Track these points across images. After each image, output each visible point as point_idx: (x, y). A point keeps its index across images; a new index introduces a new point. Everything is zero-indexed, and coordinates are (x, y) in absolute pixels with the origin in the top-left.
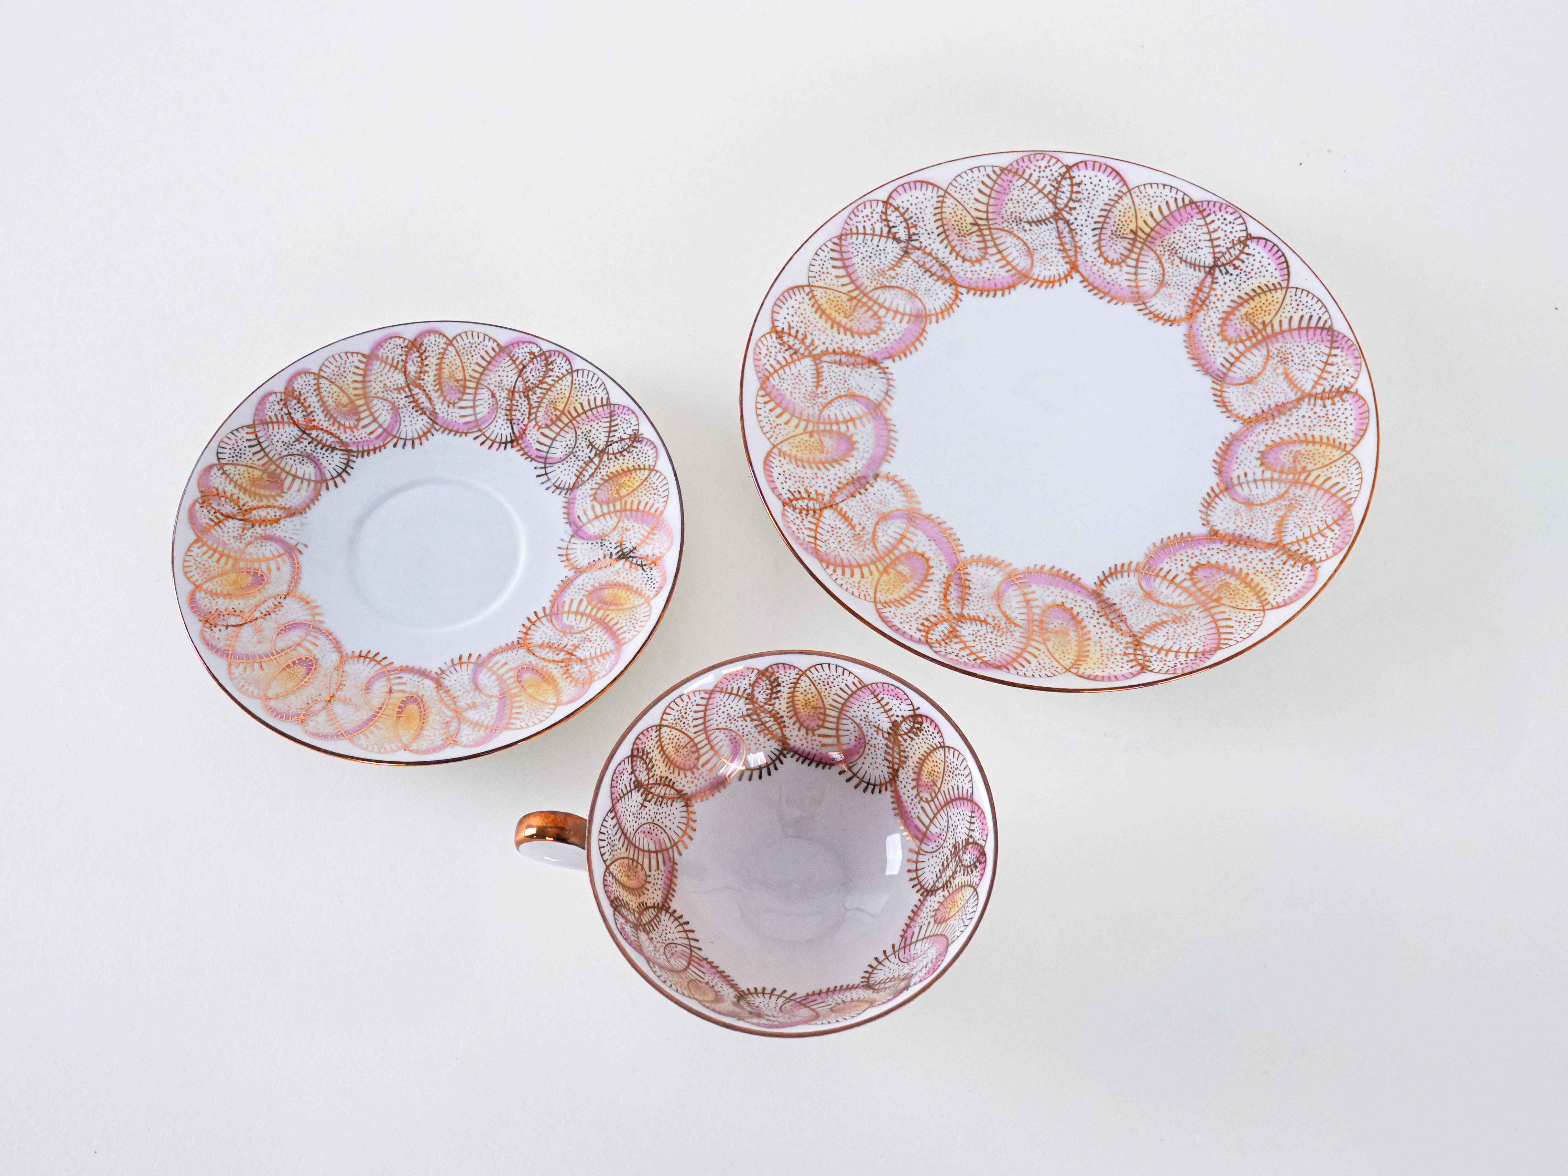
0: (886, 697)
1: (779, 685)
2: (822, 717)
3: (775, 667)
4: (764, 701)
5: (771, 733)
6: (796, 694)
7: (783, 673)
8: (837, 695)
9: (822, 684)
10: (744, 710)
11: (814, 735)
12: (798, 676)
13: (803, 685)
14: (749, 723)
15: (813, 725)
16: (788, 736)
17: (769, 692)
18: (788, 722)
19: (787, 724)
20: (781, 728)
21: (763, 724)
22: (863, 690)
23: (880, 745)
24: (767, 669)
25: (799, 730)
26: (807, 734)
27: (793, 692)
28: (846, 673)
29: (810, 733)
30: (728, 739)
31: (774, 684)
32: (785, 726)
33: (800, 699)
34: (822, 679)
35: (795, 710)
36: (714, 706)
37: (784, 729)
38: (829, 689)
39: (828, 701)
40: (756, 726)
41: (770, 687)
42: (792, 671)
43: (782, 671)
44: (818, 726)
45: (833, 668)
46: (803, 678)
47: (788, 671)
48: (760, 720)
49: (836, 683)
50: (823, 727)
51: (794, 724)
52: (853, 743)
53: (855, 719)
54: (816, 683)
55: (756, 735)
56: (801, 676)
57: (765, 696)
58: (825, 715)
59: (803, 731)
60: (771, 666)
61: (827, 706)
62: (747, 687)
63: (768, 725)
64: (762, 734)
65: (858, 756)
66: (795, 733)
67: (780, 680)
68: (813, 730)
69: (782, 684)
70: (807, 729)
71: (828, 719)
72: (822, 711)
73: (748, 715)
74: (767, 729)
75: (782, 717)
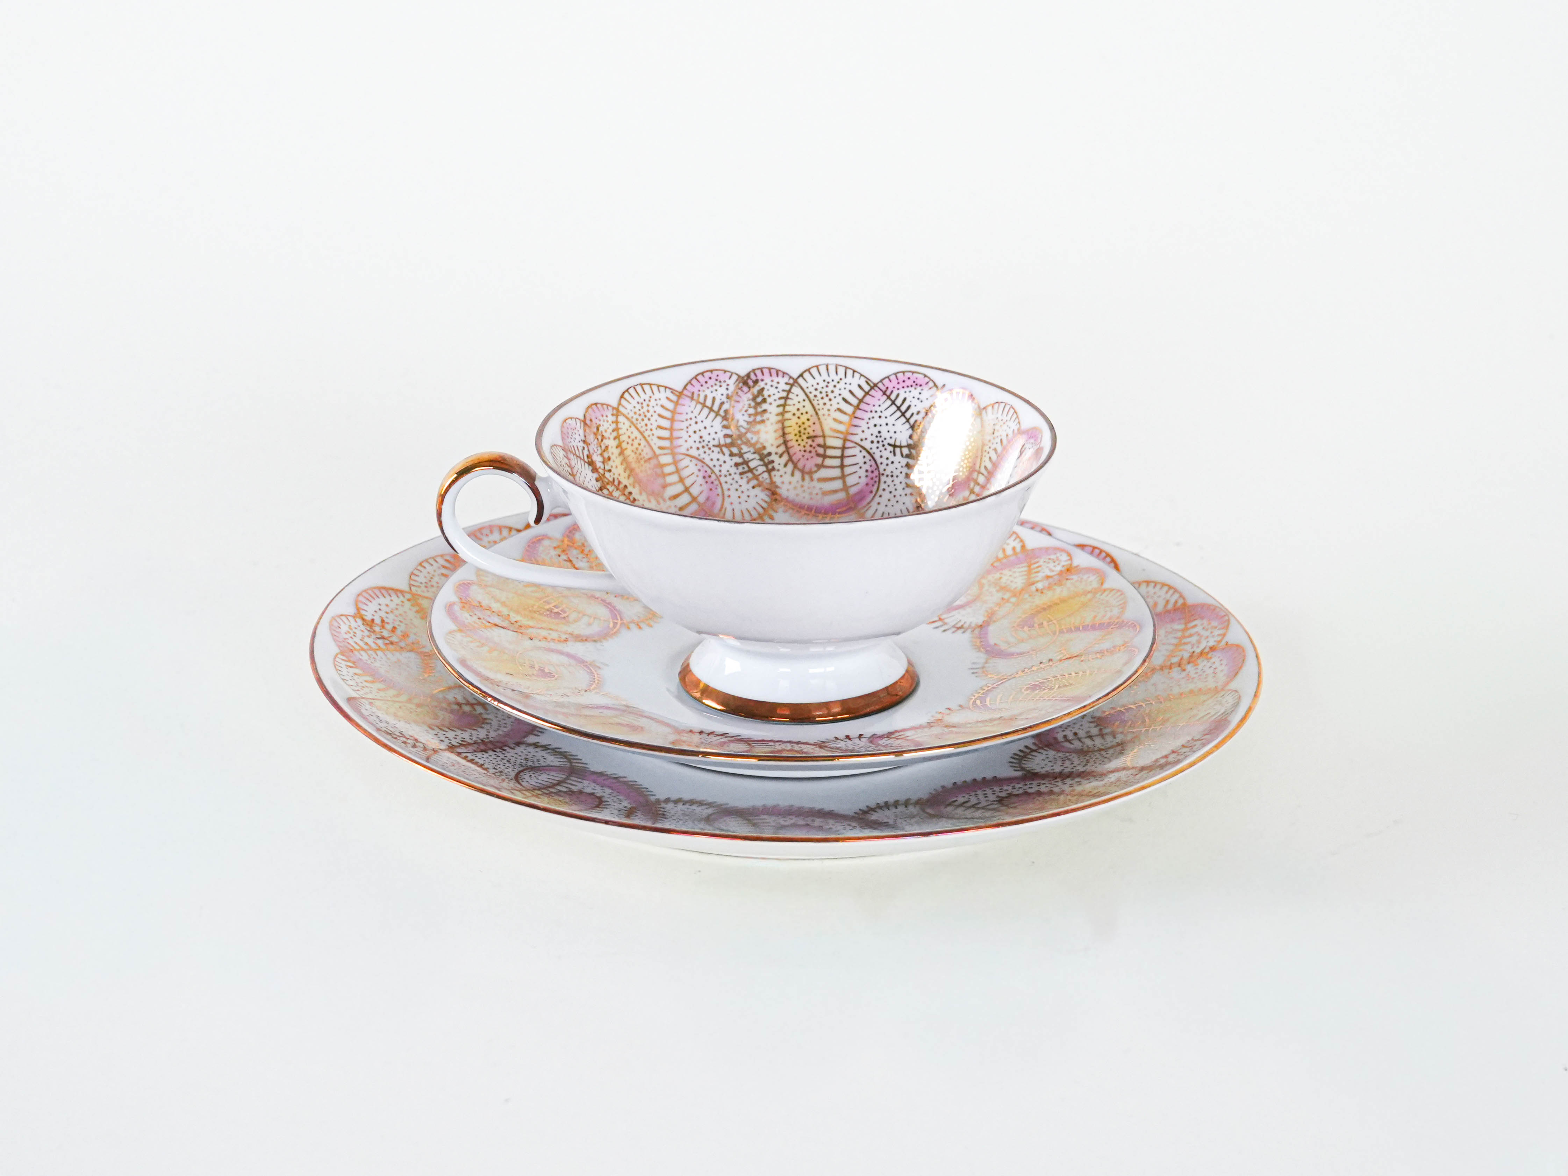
0: (902, 391)
1: (764, 401)
2: (821, 451)
3: (758, 372)
4: (745, 425)
5: (756, 477)
6: (787, 416)
7: (770, 383)
8: (839, 410)
9: (819, 396)
10: (721, 435)
11: (812, 480)
12: (787, 387)
13: (795, 401)
14: (727, 458)
15: (810, 465)
16: (779, 483)
17: (752, 411)
18: (779, 462)
19: (776, 465)
20: (769, 471)
21: (746, 463)
22: (872, 392)
23: (900, 469)
24: (748, 375)
25: (792, 474)
26: (803, 479)
27: (782, 414)
28: (850, 372)
29: (807, 477)
30: (701, 474)
31: (759, 399)
32: (773, 469)
33: (792, 424)
34: (819, 387)
35: (785, 442)
36: (683, 417)
37: (773, 473)
38: (828, 403)
39: (829, 424)
40: (737, 465)
41: (753, 404)
42: (780, 379)
43: (767, 379)
44: (817, 465)
45: (832, 369)
46: (796, 390)
47: (776, 379)
48: (741, 455)
49: (837, 392)
50: (820, 466)
51: (785, 465)
52: (864, 480)
53: (863, 443)
54: (811, 396)
55: (737, 477)
56: (792, 385)
57: (746, 418)
58: (825, 447)
59: (798, 474)
60: (754, 371)
61: (828, 432)
62: (724, 399)
63: (752, 465)
64: (744, 476)
65: (872, 495)
66: (787, 478)
67: (766, 393)
68: (811, 473)
69: (769, 400)
70: (803, 472)
71: (830, 452)
72: (820, 441)
73: (726, 445)
74: (750, 470)
75: (770, 454)
